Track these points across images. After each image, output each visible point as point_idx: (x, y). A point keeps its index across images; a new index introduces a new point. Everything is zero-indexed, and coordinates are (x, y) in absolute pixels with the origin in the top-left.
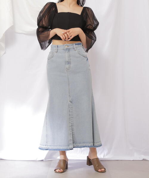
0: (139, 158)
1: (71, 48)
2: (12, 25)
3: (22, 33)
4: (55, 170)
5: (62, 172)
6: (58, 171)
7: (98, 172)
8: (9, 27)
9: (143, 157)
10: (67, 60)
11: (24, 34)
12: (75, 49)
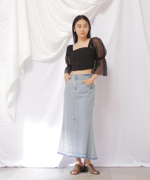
0: (138, 165)
1: (79, 78)
2: (30, 54)
3: (38, 61)
4: (71, 172)
5: (75, 174)
6: (72, 173)
7: (94, 174)
8: (28, 56)
9: (140, 164)
10: (75, 86)
11: (40, 61)
12: (82, 79)
